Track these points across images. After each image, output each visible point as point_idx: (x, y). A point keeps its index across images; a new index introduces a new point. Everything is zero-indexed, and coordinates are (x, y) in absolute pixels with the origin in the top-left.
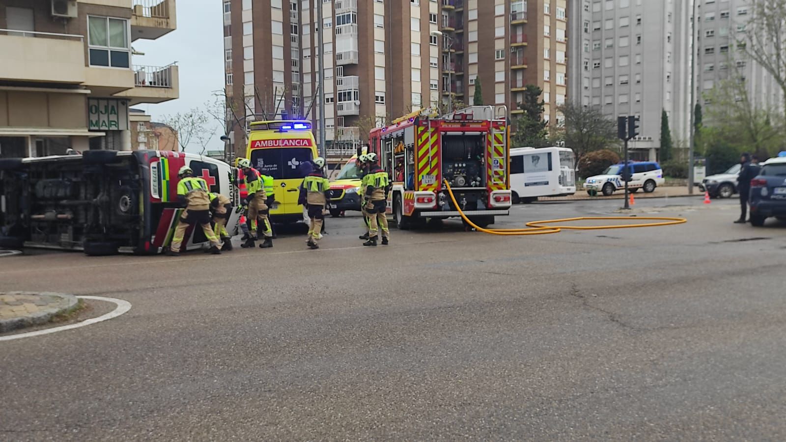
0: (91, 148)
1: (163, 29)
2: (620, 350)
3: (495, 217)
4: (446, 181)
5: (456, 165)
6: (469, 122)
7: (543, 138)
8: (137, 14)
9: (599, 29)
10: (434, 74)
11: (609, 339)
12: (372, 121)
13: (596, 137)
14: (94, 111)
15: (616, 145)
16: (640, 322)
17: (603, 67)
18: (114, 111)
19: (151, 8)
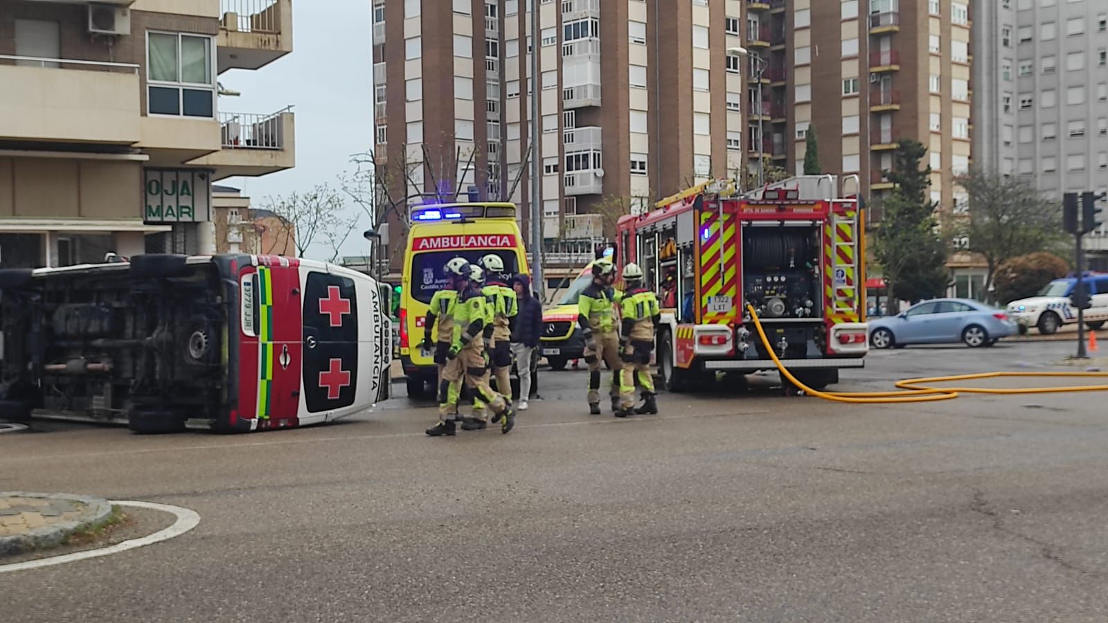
0: (146, 252)
1: (270, 50)
2: (1059, 611)
3: (840, 370)
4: (750, 307)
5: (769, 279)
6: (790, 204)
7: (929, 233)
8: (229, 27)
9: (1029, 40)
10: (734, 123)
11: (1039, 591)
12: (625, 203)
13: (1026, 230)
14: (154, 191)
15: (1063, 245)
16: (1100, 561)
17: (1037, 107)
18: (188, 190)
19: (252, 17)
